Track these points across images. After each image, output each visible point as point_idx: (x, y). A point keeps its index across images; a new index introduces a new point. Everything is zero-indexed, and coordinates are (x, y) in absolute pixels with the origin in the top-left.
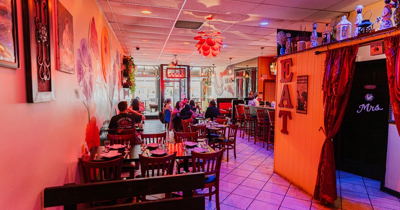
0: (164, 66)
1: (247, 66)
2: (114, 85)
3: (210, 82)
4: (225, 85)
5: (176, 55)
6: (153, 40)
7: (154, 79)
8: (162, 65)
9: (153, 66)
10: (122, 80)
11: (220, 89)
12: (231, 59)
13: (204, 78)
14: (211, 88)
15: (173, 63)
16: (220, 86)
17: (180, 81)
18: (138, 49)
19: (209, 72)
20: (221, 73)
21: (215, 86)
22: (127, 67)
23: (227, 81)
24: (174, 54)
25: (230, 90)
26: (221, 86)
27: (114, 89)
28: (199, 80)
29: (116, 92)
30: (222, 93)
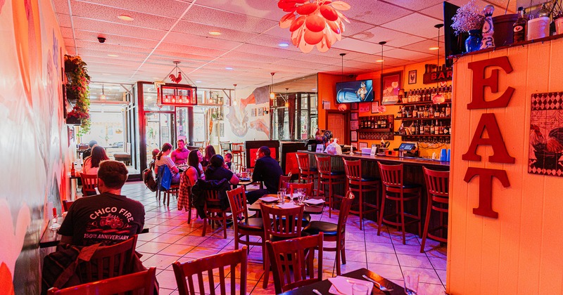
0: (144, 85)
1: (287, 89)
2: (51, 115)
3: (222, 115)
4: (252, 119)
5: (177, 62)
6: (143, 16)
7: (121, 108)
8: (140, 84)
9: (121, 84)
10: (65, 105)
11: (241, 126)
12: (273, 74)
13: (212, 107)
14: (222, 126)
15: (172, 76)
16: (241, 121)
17: (173, 113)
18: (102, 40)
19: (219, 99)
20: (243, 101)
21: (230, 121)
22: (76, 80)
23: (255, 113)
24: (176, 59)
25: (261, 126)
26: (244, 121)
27: (50, 126)
28: (201, 111)
29: (55, 134)
30: (246, 131)
